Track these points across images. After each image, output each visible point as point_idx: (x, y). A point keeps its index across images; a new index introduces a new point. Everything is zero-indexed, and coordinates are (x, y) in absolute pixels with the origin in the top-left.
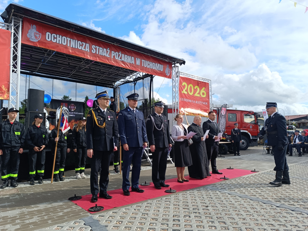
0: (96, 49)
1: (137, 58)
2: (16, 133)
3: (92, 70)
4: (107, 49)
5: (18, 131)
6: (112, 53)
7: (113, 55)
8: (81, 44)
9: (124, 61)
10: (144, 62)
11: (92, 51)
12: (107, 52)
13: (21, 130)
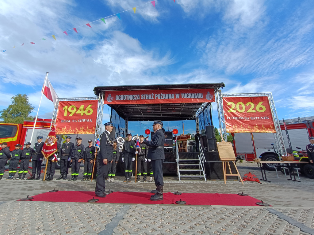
0: (144, 96)
1: (176, 94)
2: (78, 151)
3: (148, 110)
4: (151, 94)
5: (79, 149)
6: (156, 96)
7: (156, 97)
8: (134, 96)
9: (165, 98)
10: (183, 95)
11: (142, 98)
12: (152, 96)
13: (81, 149)
